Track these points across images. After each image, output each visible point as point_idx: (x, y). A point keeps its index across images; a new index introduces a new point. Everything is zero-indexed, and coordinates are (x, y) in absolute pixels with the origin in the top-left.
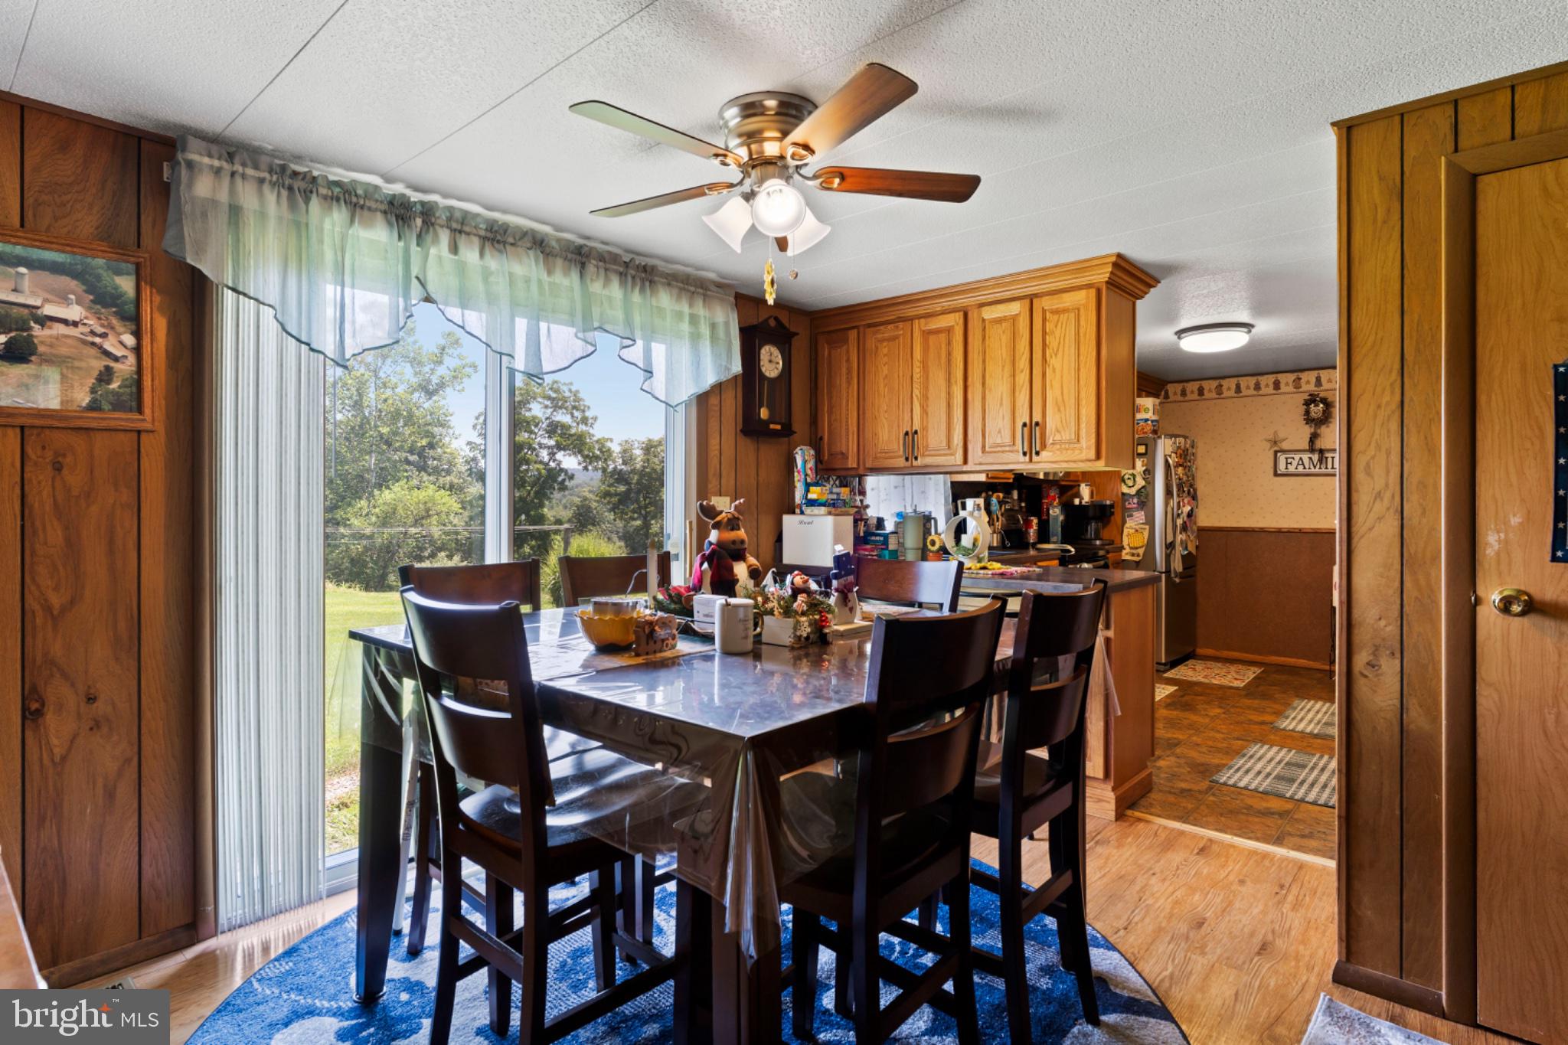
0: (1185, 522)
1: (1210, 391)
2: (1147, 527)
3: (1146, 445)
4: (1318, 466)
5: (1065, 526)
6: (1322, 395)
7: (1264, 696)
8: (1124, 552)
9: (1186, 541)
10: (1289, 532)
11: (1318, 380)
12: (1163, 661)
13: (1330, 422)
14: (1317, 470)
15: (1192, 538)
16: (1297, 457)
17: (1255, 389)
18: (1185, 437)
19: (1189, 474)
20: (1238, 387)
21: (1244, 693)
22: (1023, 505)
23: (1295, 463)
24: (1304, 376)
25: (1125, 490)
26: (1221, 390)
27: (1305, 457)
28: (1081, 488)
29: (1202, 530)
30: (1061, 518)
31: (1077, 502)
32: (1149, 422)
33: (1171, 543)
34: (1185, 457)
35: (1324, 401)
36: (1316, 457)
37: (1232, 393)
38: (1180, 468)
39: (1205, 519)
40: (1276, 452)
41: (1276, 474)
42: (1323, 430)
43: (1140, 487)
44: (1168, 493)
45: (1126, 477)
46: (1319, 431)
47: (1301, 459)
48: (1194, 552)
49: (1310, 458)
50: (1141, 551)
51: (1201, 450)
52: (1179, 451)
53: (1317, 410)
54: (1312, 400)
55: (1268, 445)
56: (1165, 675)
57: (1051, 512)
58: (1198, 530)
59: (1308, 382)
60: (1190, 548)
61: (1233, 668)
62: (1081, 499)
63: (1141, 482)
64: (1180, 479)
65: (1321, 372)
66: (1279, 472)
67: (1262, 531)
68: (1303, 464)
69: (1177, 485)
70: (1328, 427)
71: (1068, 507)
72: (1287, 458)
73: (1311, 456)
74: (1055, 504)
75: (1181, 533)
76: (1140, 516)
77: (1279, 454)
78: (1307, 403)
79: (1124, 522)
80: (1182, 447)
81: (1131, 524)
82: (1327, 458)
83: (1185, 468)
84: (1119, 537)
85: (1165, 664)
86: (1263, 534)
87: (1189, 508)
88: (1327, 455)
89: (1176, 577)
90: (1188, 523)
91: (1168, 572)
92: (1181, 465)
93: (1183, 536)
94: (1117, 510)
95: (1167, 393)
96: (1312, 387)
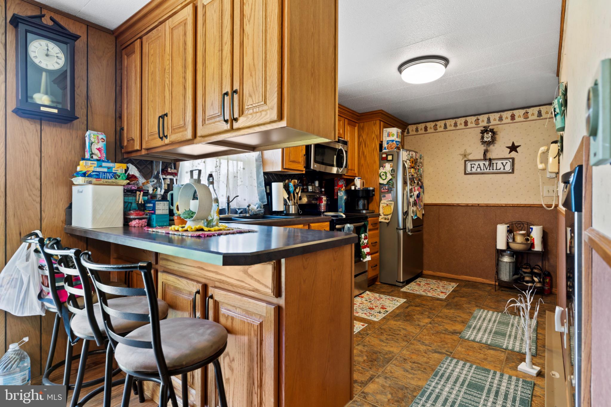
0: (415, 200)
1: (431, 128)
2: (393, 203)
3: (392, 155)
4: (488, 168)
5: (347, 202)
6: (490, 127)
7: (458, 306)
8: (380, 217)
9: (416, 211)
10: (472, 206)
11: (489, 119)
12: (402, 281)
13: (495, 143)
14: (488, 170)
15: (419, 209)
16: (477, 163)
17: (454, 126)
18: (416, 152)
19: (418, 173)
20: (445, 125)
21: (445, 303)
22: (323, 190)
23: (476, 167)
24: (481, 118)
25: (381, 181)
26: (436, 128)
27: (481, 163)
28: (355, 180)
29: (426, 205)
30: (345, 197)
31: (353, 188)
32: (394, 142)
33: (406, 212)
34: (415, 163)
35: (492, 131)
36: (487, 163)
37: (442, 129)
38: (412, 169)
39: (428, 199)
40: (465, 161)
41: (466, 174)
42: (492, 147)
43: (389, 179)
44: (405, 183)
45: (382, 174)
46: (489, 148)
47: (479, 164)
48: (421, 217)
49: (484, 164)
50: (390, 217)
51: (426, 160)
52: (412, 159)
53: (488, 137)
54: (485, 131)
55: (462, 157)
56: (402, 290)
57: (339, 194)
58: (424, 205)
59: (483, 121)
60: (418, 215)
61: (442, 283)
62: (355, 186)
63: (389, 177)
64: (412, 175)
65: (490, 115)
66: (467, 172)
67: (458, 205)
68: (480, 167)
69: (410, 179)
70: (494, 146)
71: (349, 192)
72: (471, 164)
73: (484, 162)
74: (342, 189)
75: (413, 206)
76: (390, 196)
77: (467, 162)
78: (483, 132)
79: (380, 200)
80: (414, 157)
81: (384, 202)
82: (493, 164)
83: (415, 169)
84: (377, 208)
85: (403, 283)
86: (459, 207)
87: (418, 192)
88: (493, 162)
89: (409, 231)
90: (417, 202)
91: (404, 229)
92: (412, 168)
93: (415, 208)
94: (377, 194)
95: (408, 130)
96: (485, 124)
